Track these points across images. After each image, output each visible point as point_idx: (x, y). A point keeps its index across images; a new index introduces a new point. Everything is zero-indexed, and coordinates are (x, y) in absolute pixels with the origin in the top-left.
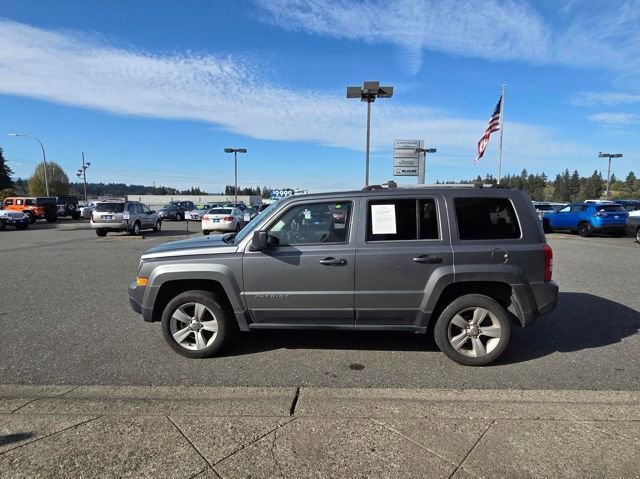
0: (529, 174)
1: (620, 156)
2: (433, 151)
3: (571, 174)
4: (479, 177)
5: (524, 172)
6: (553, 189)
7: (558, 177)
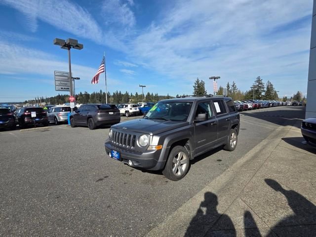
0: (103, 92)
1: (145, 86)
2: (78, 79)
3: (119, 92)
4: (81, 93)
5: (101, 91)
6: (113, 99)
7: (114, 93)
